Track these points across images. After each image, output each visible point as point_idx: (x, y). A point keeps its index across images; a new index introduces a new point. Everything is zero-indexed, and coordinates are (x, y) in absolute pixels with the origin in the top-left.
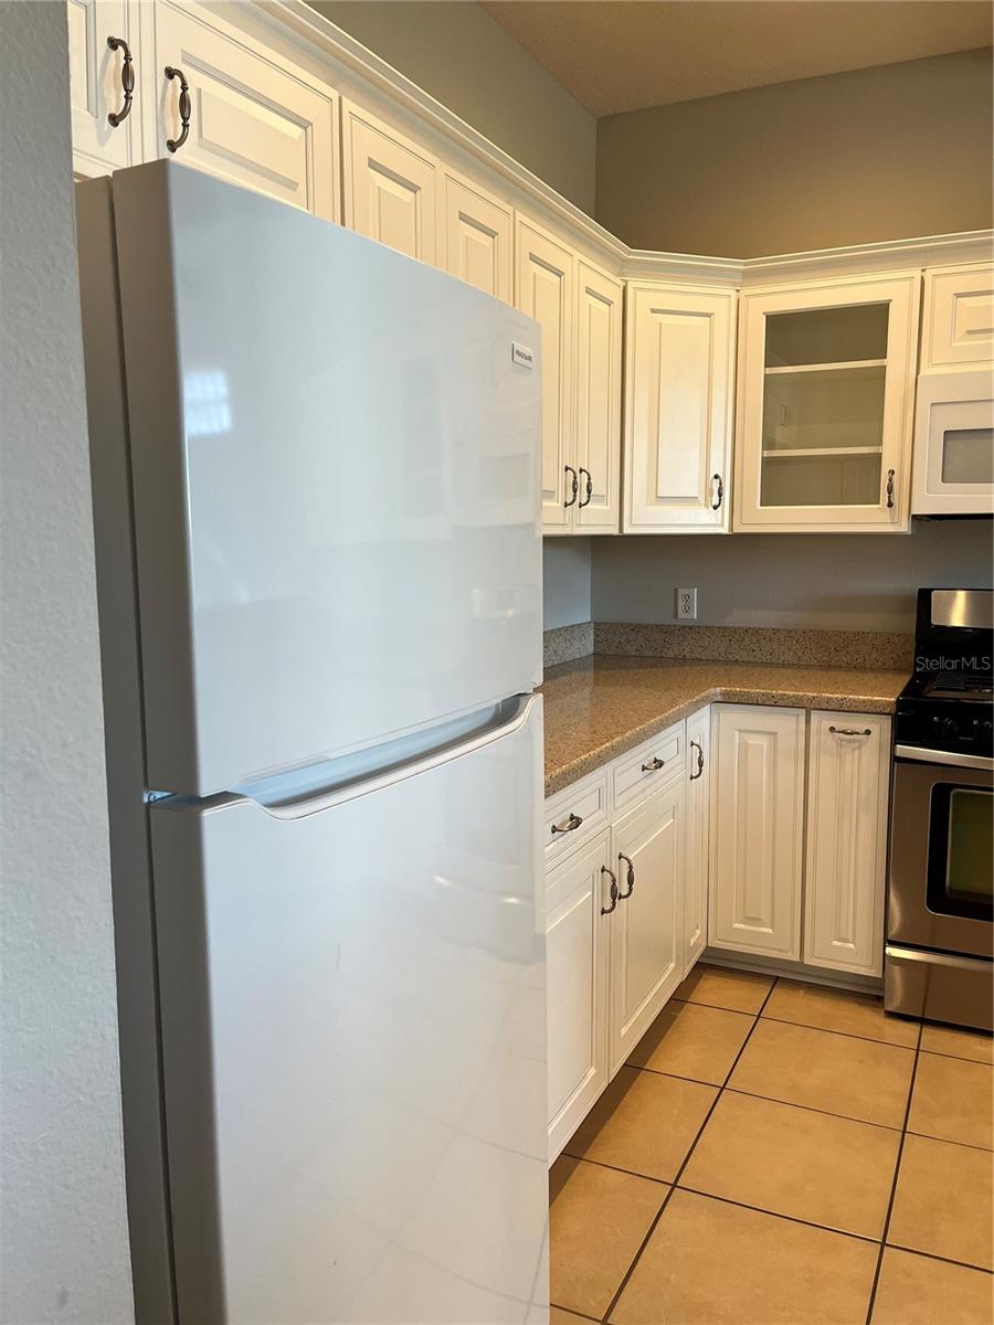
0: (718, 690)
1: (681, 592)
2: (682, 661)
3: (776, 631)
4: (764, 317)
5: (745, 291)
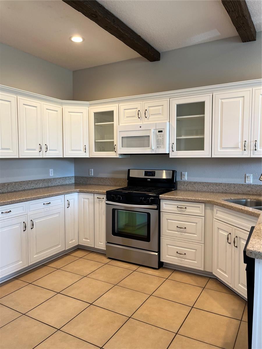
0: (78, 190)
1: (90, 170)
2: (90, 184)
3: (106, 178)
4: (94, 113)
5: (90, 108)
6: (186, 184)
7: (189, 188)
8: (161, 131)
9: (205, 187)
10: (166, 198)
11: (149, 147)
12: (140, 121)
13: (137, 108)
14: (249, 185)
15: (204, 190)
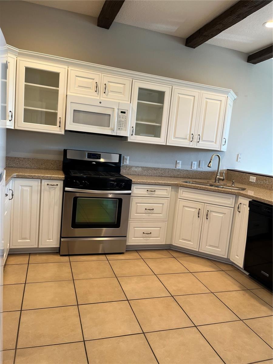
0: (15, 174)
4: (25, 68)
6: (128, 168)
7: (131, 172)
8: (124, 113)
9: (146, 172)
10: (138, 183)
11: (109, 127)
12: (97, 95)
13: (94, 79)
14: (179, 170)
15: (144, 174)
